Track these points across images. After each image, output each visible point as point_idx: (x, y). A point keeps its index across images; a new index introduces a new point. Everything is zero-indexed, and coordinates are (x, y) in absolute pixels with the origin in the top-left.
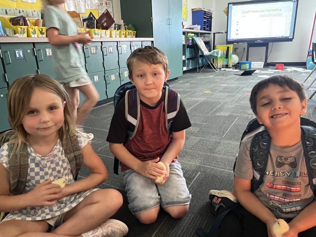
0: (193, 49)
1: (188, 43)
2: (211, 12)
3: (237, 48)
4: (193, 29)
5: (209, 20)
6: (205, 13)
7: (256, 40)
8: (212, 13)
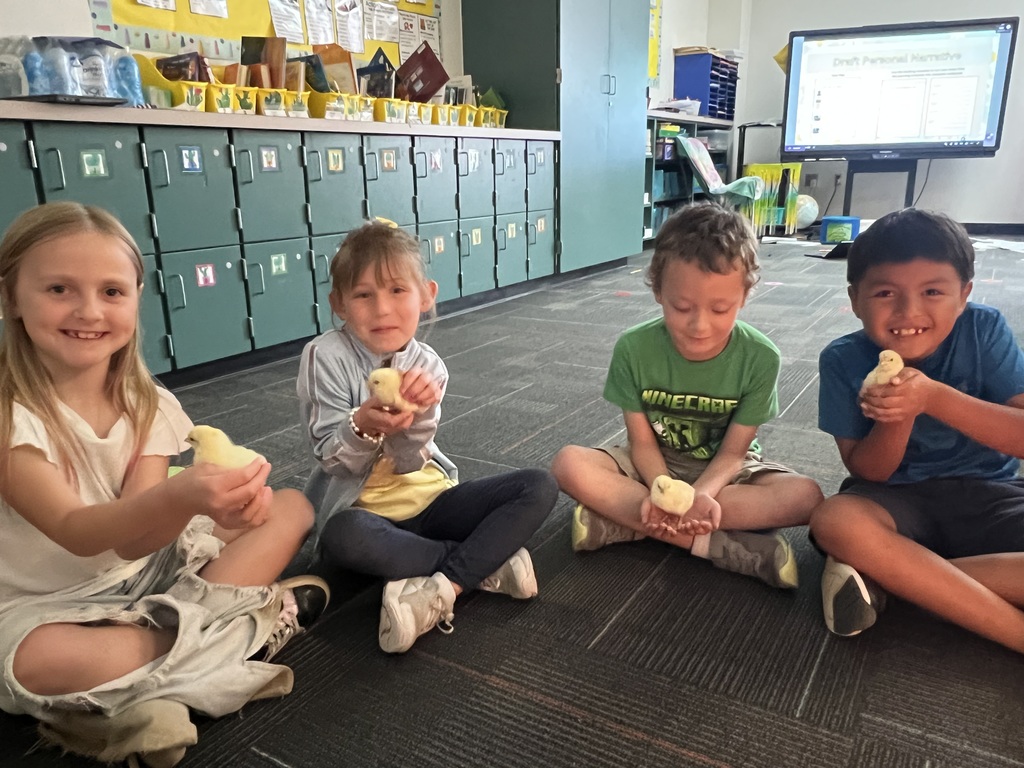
0: (675, 174)
1: (661, 153)
2: (736, 60)
3: (815, 177)
4: (677, 111)
5: (729, 84)
6: (716, 62)
7: (877, 149)
8: (737, 64)
